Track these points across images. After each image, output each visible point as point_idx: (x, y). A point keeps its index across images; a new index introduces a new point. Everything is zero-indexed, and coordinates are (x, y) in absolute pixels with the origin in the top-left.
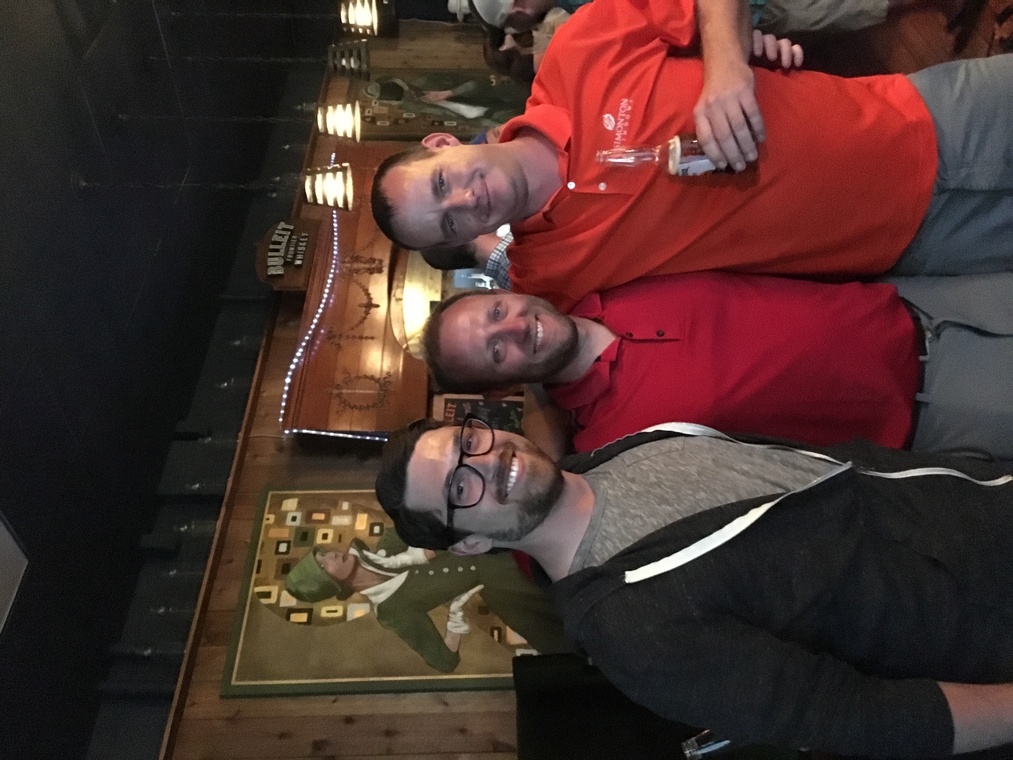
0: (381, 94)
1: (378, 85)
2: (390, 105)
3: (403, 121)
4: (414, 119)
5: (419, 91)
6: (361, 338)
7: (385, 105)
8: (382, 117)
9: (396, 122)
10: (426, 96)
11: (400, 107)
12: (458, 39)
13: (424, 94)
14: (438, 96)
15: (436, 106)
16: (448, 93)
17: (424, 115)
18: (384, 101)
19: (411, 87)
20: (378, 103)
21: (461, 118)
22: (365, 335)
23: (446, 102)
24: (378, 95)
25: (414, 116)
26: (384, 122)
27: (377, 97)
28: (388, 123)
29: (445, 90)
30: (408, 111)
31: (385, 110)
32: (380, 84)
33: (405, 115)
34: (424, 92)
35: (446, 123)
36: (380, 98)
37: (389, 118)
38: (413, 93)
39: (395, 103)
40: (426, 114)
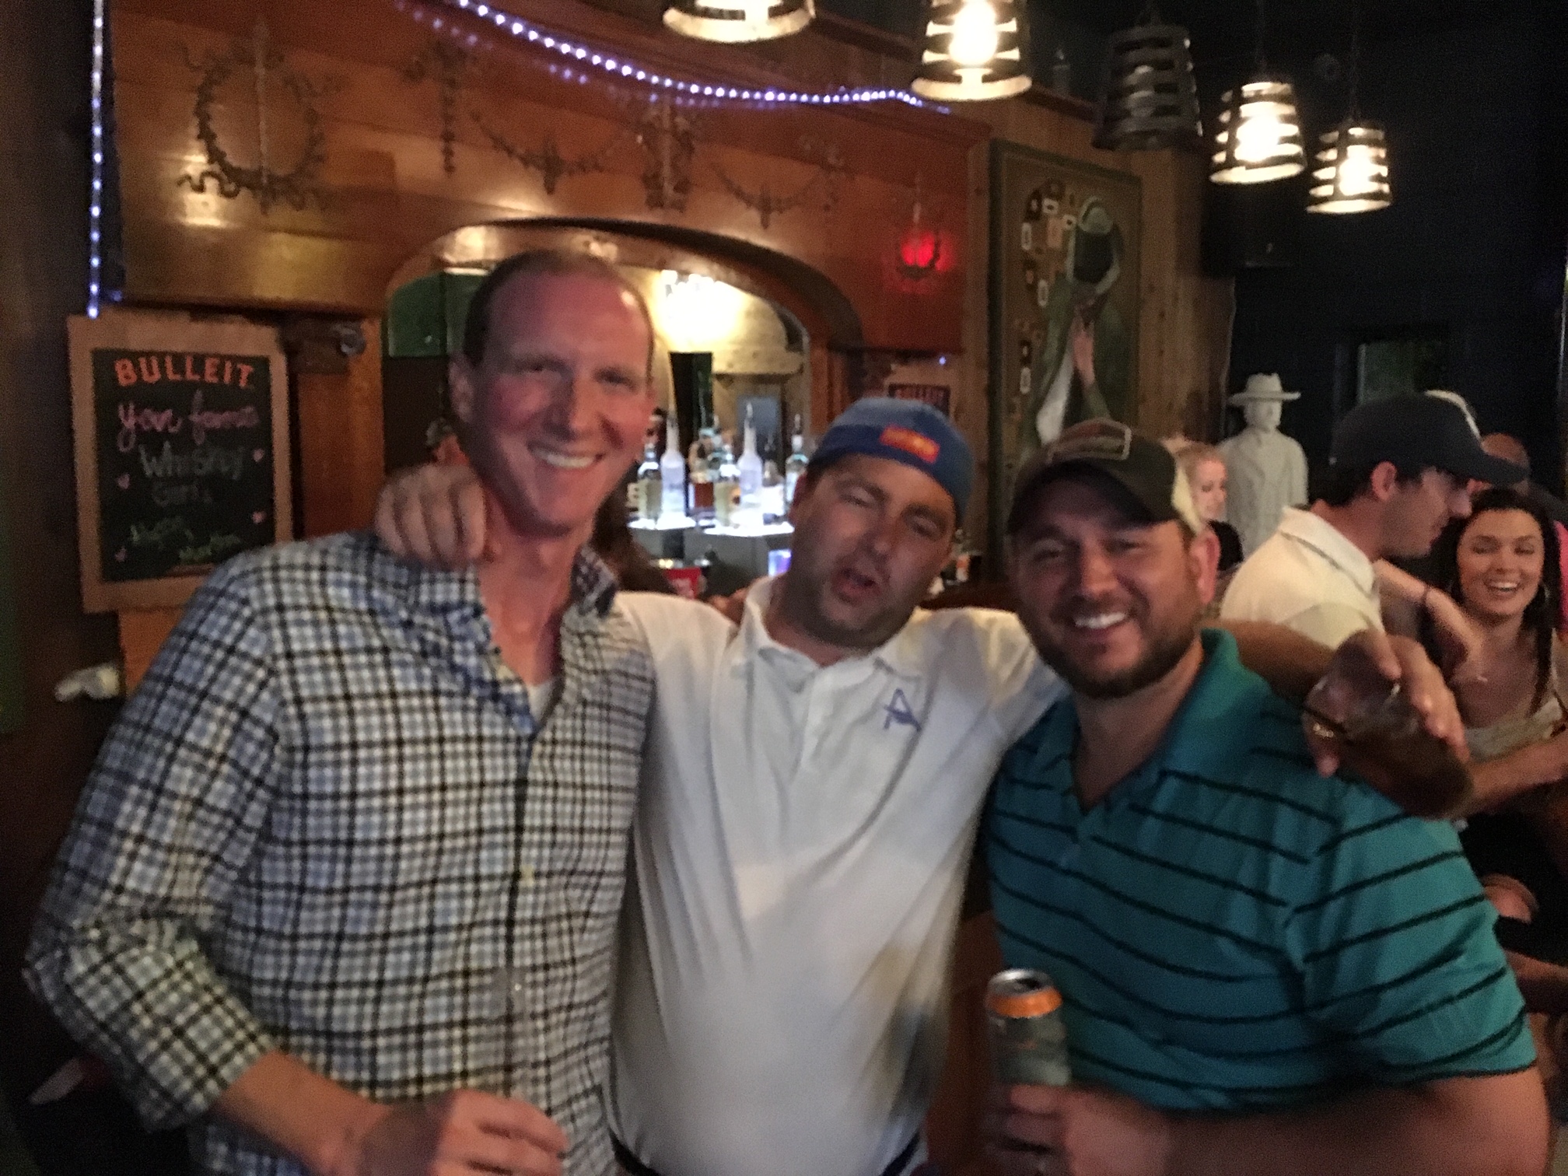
0: (1087, 235)
1: (1107, 230)
2: (1064, 254)
3: (1030, 281)
4: (1035, 303)
5: (1093, 315)
6: (448, 137)
7: (1065, 242)
8: (1040, 235)
9: (1030, 264)
10: (1083, 333)
11: (1060, 276)
12: (1195, 396)
13: (1086, 325)
14: (1083, 355)
15: (1062, 351)
16: (1089, 376)
17: (1042, 325)
18: (1072, 244)
19: (1103, 298)
20: (1069, 227)
21: (1038, 403)
22: (456, 147)
23: (1071, 370)
24: (1086, 228)
25: (1043, 303)
26: (1030, 238)
27: (1081, 225)
28: (1026, 247)
29: (1096, 369)
30: (1053, 291)
31: (1054, 242)
32: (1109, 235)
33: (1042, 284)
34: (1092, 324)
35: (1026, 371)
36: (1078, 228)
37: (1039, 251)
38: (1091, 303)
39: (1069, 264)
40: (1046, 329)
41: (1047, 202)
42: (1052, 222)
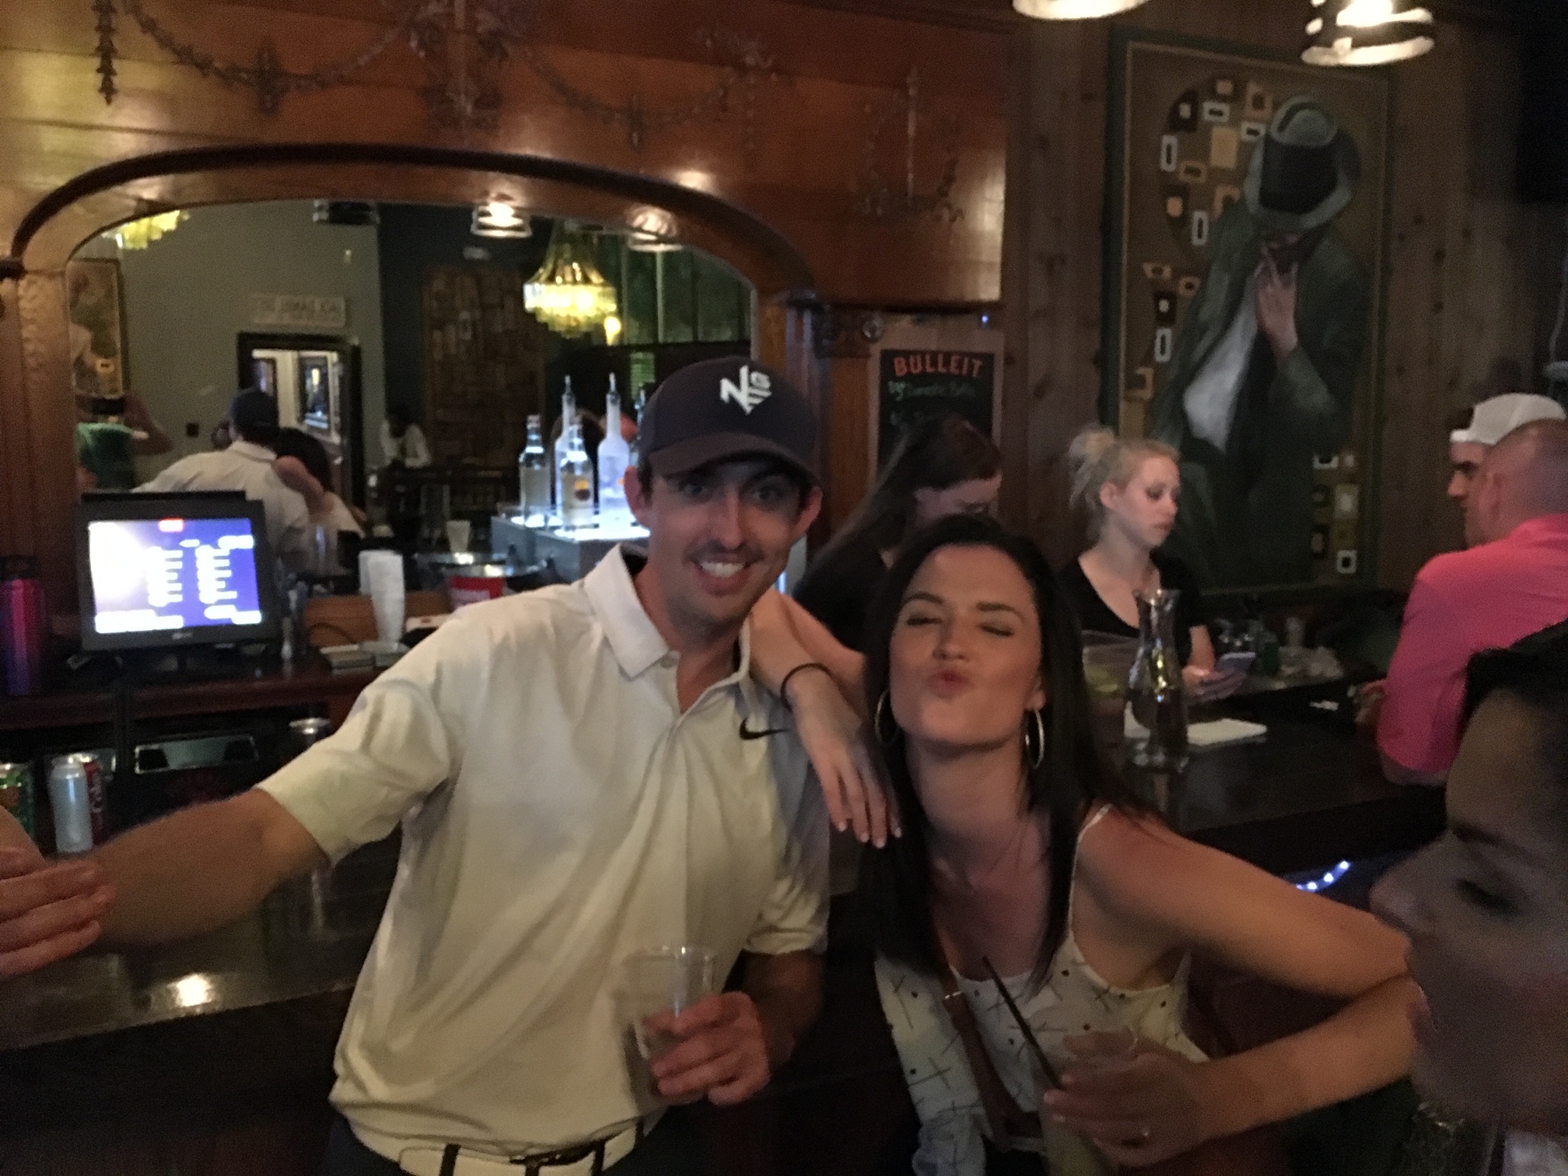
0: (1287, 148)
1: (1326, 139)
2: (1241, 175)
3: (1175, 212)
4: (1185, 241)
5: (1297, 258)
7: (1244, 159)
8: (1196, 150)
9: (1175, 189)
10: (1276, 280)
11: (1233, 203)
13: (1283, 270)
14: (1274, 311)
15: (1235, 304)
17: (1196, 271)
18: (1258, 158)
19: (1322, 230)
20: (1251, 138)
21: (1188, 372)
23: (1252, 332)
24: (1285, 138)
25: (1199, 241)
26: (1174, 154)
27: (1275, 135)
28: (1168, 167)
30: (1217, 226)
31: (1223, 159)
32: (1332, 146)
33: (1198, 215)
34: (1294, 270)
35: (1167, 332)
36: (1268, 140)
37: (1192, 171)
38: (1292, 239)
39: (1251, 189)
40: (1204, 276)
41: (1208, 106)
42: (1217, 133)
